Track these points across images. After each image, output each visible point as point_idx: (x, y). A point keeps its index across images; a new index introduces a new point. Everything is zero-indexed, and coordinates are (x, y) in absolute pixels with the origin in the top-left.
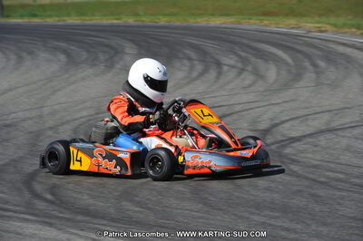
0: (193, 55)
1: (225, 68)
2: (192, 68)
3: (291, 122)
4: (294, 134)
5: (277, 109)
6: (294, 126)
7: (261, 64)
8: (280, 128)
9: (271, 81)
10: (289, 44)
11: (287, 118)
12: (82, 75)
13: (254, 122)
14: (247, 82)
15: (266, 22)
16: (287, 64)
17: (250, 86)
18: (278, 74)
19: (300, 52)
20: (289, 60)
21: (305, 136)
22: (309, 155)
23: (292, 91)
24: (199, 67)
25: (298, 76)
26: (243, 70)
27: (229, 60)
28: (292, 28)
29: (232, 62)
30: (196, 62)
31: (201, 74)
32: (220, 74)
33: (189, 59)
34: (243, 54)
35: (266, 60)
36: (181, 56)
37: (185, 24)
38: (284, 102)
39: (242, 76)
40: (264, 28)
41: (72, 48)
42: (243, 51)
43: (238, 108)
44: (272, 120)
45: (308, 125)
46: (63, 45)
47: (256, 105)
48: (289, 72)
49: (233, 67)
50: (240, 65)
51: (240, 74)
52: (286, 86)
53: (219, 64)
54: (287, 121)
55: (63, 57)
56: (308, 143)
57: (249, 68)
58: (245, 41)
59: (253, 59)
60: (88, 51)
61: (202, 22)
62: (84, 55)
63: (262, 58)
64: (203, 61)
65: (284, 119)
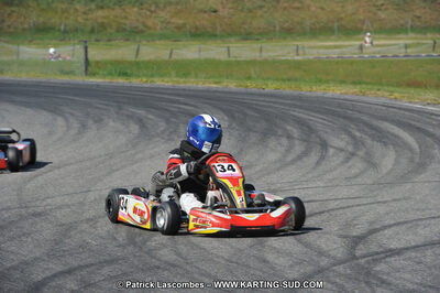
0: (295, 132)
1: (331, 151)
2: (289, 150)
3: (395, 228)
4: (394, 245)
5: (382, 209)
6: (398, 234)
7: (377, 148)
8: (378, 236)
9: (385, 171)
10: (418, 125)
11: (392, 222)
12: (151, 151)
13: (348, 225)
14: (354, 171)
15: (396, 95)
16: (411, 150)
17: (356, 176)
18: (397, 162)
19: (431, 135)
20: (415, 146)
21: (407, 249)
22: (407, 276)
23: (409, 186)
24: (298, 148)
25: (421, 167)
26: (353, 154)
27: (338, 141)
28: (428, 104)
29: (341, 144)
30: (297, 142)
31: (299, 158)
32: (322, 158)
33: (290, 137)
34: (358, 134)
35: (385, 144)
36: (280, 132)
37: (296, 93)
38: (395, 200)
39: (350, 164)
40: (393, 102)
41: (151, 116)
42: (359, 130)
43: (333, 205)
44: (371, 223)
45: (416, 234)
46: (141, 112)
47: (357, 201)
48: (412, 160)
49: (342, 150)
50: (350, 148)
51: (347, 160)
52: (402, 179)
53: (324, 145)
54: (390, 226)
55: (135, 128)
56: (410, 258)
57: (361, 153)
58: (365, 118)
59: (369, 141)
60: (168, 121)
61: (318, 91)
62: (162, 125)
63: (380, 141)
64: (305, 141)
65: (387, 223)
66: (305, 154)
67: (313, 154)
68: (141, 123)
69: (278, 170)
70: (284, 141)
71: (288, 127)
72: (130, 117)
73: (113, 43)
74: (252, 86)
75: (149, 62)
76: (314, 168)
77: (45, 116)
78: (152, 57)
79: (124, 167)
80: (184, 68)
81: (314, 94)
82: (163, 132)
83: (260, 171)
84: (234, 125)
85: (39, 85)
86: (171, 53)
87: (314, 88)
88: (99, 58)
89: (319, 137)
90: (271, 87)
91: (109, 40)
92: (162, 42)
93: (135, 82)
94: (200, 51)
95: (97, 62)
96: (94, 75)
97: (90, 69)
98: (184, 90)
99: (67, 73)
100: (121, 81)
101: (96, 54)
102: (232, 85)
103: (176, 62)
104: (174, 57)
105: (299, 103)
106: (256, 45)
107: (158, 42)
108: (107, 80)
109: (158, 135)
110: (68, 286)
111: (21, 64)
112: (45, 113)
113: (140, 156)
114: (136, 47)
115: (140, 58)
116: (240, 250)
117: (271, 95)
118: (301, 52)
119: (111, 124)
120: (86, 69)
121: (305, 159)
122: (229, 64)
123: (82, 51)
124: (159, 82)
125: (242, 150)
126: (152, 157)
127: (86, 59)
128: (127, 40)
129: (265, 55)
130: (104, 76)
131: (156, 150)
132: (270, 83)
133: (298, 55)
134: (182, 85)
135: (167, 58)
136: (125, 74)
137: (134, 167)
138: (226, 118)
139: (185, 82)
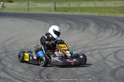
66: (117, 33)
67: (120, 34)
68: (70, 25)
69: (109, 38)
70: (111, 30)
71: (112, 26)
72: (67, 23)
73: (63, 2)
74: (102, 14)
75: (72, 8)
76: (120, 37)
77: (44, 23)
78: (73, 6)
79: (66, 37)
80: (82, 9)
81: (120, 16)
82: (76, 27)
83: (104, 38)
84: (97, 25)
85: (42, 14)
86: (79, 5)
87: (120, 15)
88: (58, 7)
89: (122, 29)
90: (107, 14)
91: (61, 2)
92: (76, 2)
93: (69, 13)
94: (87, 4)
95: (58, 8)
96: (57, 11)
97: (56, 10)
98: (82, 15)
99: (50, 11)
100: (65, 13)
101: (58, 5)
102: (96, 14)
103: (80, 8)
104: (80, 6)
105: (115, 19)
106: (103, 2)
107: (75, 2)
108: (61, 13)
109: (75, 28)
110: (51, 70)
111: (37, 8)
112: (44, 22)
113: (70, 34)
114: (69, 3)
115: (70, 7)
116: (99, 61)
117: (108, 17)
118: (116, 4)
119: (62, 25)
120: (55, 10)
121: (117, 35)
122: (95, 8)
123: (54, 5)
124: (75, 13)
125: (99, 32)
126: (73, 34)
127: (55, 7)
128: (66, 2)
129: (106, 5)
130: (60, 12)
131: (75, 32)
132: (107, 13)
133: (115, 5)
134: (82, 14)
135: (77, 6)
136: (66, 11)
137: (69, 37)
138: (94, 23)
139: (83, 13)
